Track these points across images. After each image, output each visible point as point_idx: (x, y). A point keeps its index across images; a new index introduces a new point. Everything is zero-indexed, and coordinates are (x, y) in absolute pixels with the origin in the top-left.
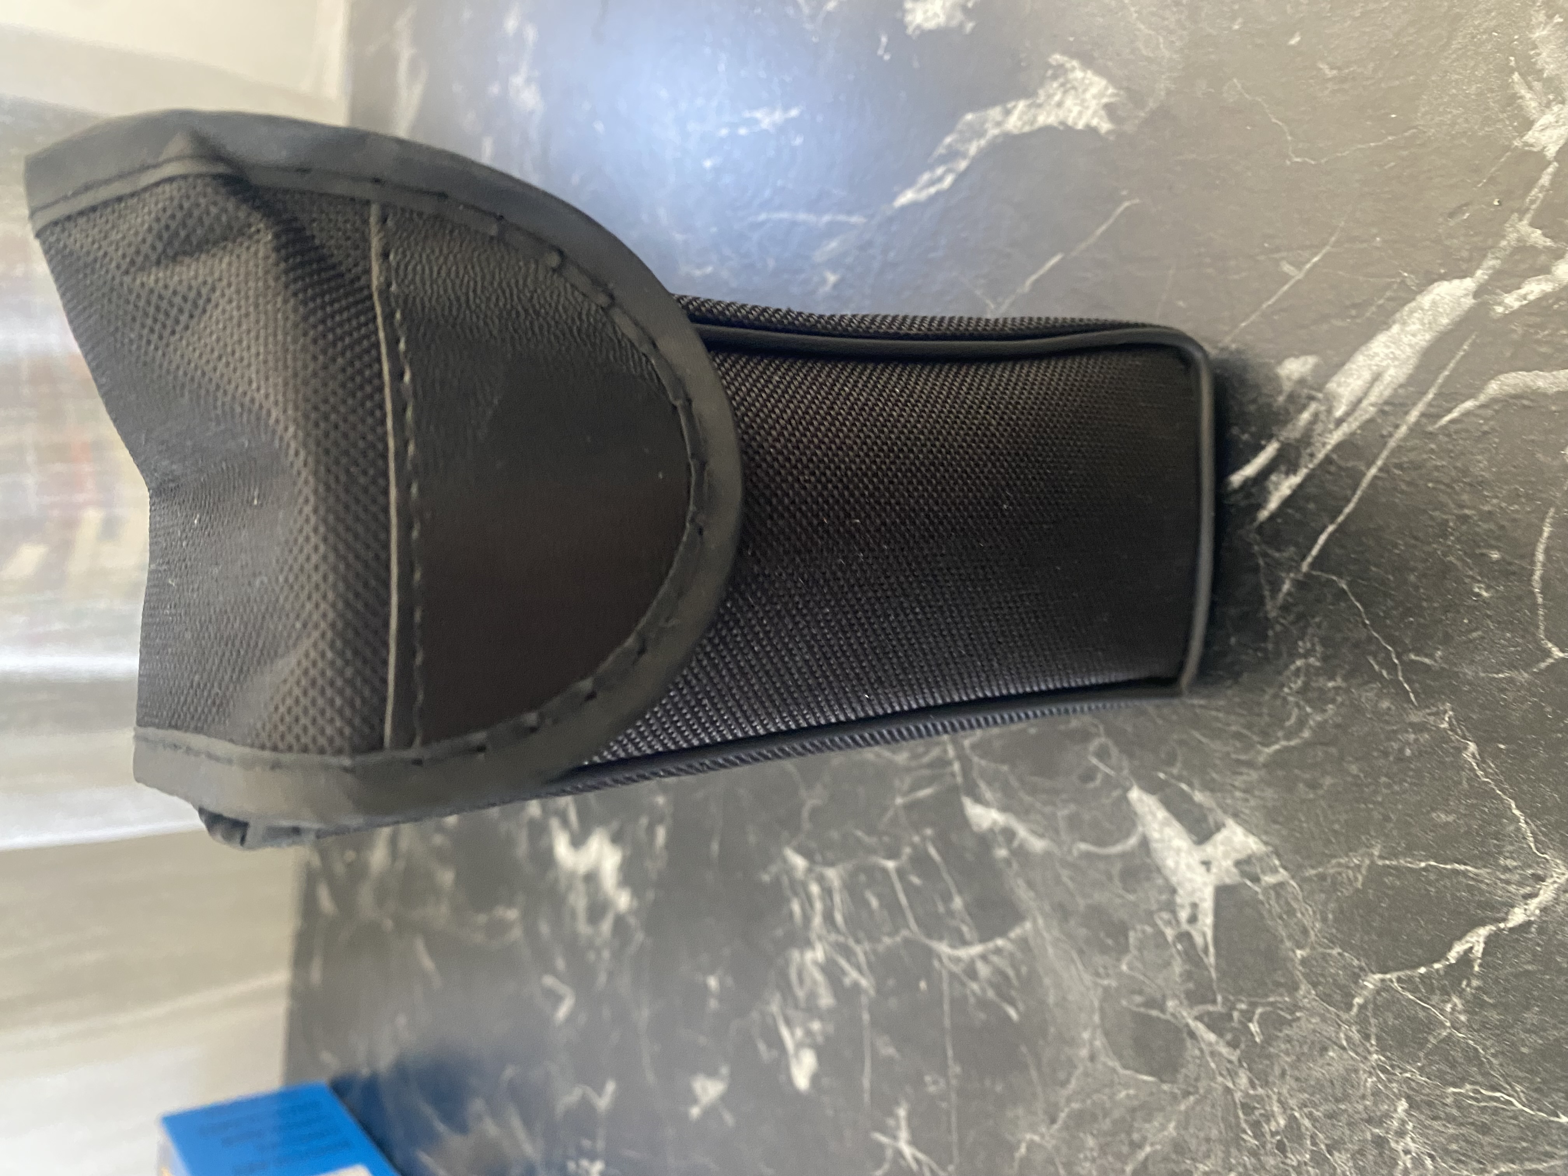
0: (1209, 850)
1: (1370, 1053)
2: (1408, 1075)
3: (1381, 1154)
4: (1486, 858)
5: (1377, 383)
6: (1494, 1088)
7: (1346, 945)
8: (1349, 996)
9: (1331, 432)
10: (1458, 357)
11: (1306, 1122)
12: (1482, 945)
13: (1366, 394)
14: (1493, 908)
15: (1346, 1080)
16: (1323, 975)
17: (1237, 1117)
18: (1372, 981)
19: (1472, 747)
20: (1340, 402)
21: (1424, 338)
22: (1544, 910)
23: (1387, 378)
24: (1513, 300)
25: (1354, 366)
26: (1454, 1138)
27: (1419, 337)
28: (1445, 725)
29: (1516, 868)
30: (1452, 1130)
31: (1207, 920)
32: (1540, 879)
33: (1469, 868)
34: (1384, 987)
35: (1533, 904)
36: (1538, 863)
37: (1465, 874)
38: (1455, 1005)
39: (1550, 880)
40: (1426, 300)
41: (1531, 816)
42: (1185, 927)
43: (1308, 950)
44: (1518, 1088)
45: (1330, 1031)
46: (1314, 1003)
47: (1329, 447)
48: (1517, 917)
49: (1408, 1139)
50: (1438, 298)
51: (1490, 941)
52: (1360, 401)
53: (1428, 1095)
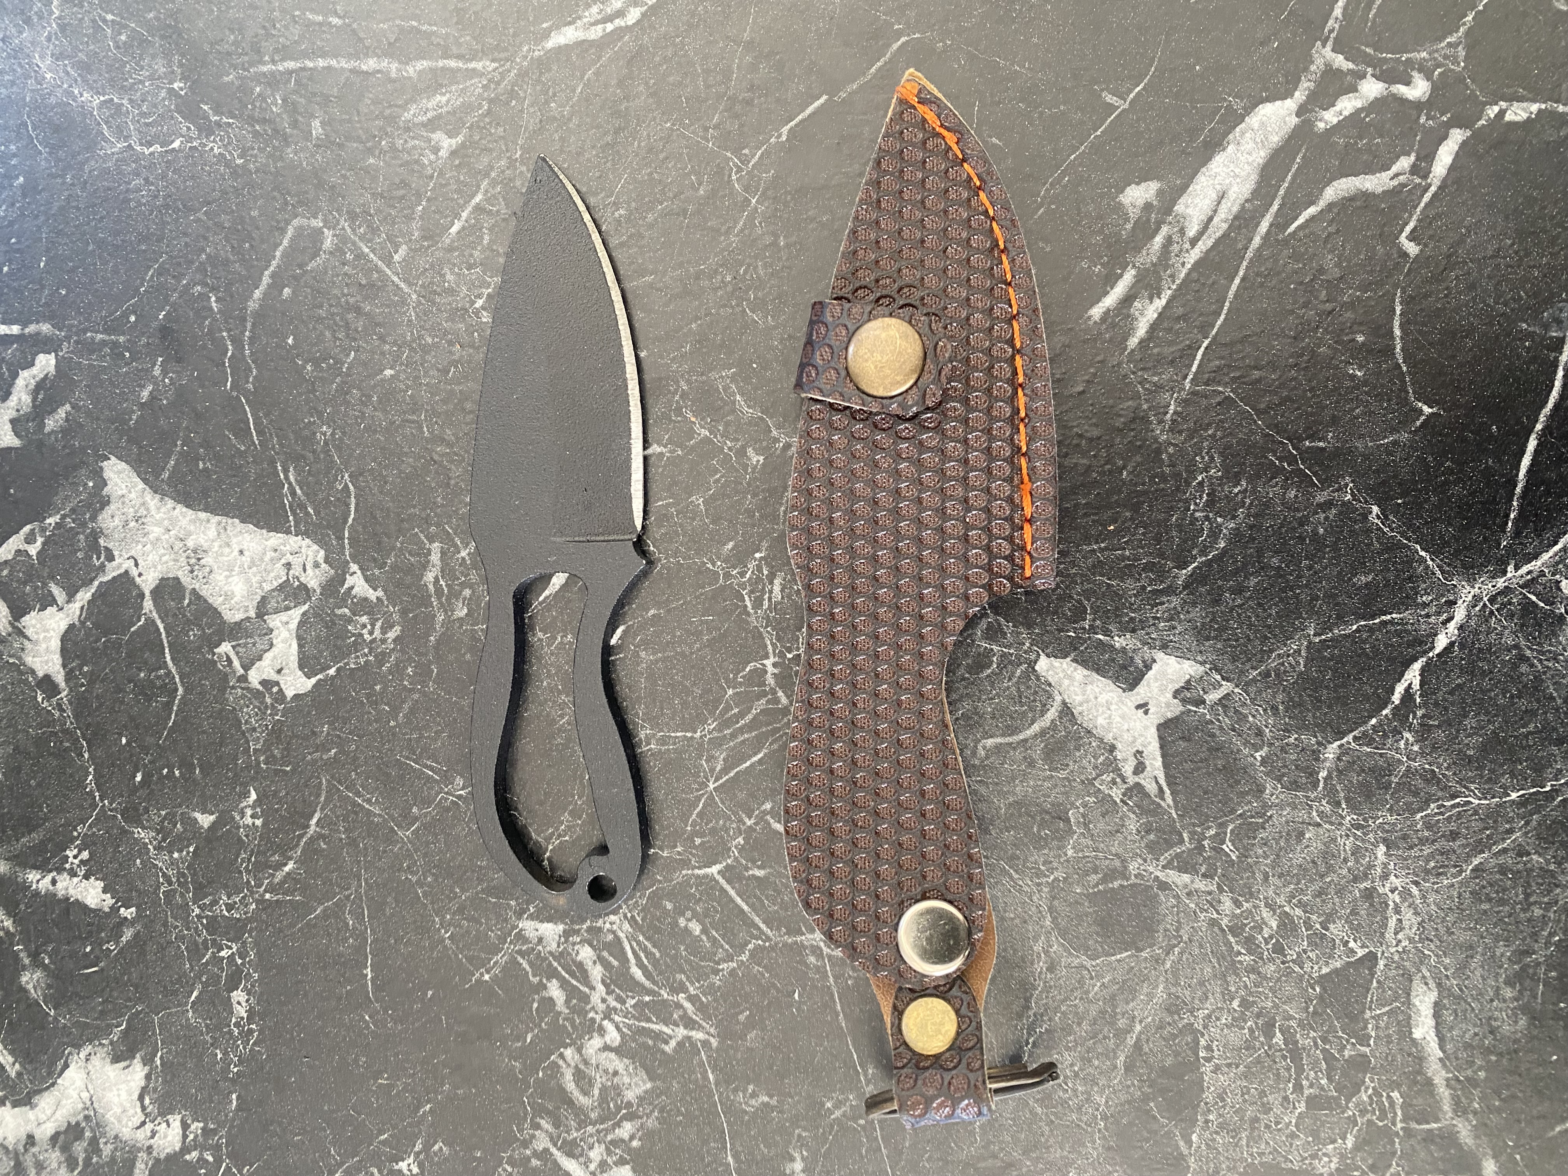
0: (1142, 691)
1: (1343, 818)
2: (1381, 820)
3: (1372, 905)
4: (1408, 601)
5: (1224, 201)
6: (1453, 797)
7: (1299, 729)
8: (1312, 774)
9: (1187, 251)
10: (1293, 170)
11: (1298, 912)
12: (1419, 678)
13: (1215, 211)
14: (1421, 643)
15: (1326, 855)
16: (1286, 766)
17: (1228, 944)
18: (1331, 751)
19: (1375, 509)
20: (1191, 222)
21: (1260, 156)
22: (1461, 628)
23: (1232, 194)
24: (1330, 117)
25: (1198, 187)
26: (1432, 856)
27: (1254, 155)
28: (1349, 497)
29: (1432, 601)
30: (1427, 850)
31: (1155, 764)
32: (1452, 603)
33: (1394, 616)
34: (1344, 751)
35: (1452, 626)
36: (1449, 591)
37: (1392, 622)
38: (1407, 739)
39: (1460, 602)
40: (1253, 120)
41: (1434, 553)
42: (1132, 780)
43: (1266, 749)
44: (1472, 787)
45: (1302, 815)
46: (1282, 796)
47: (1189, 266)
48: (1441, 642)
49: (1392, 878)
50: (1264, 118)
51: (1423, 671)
52: (1210, 219)
53: (1401, 830)
